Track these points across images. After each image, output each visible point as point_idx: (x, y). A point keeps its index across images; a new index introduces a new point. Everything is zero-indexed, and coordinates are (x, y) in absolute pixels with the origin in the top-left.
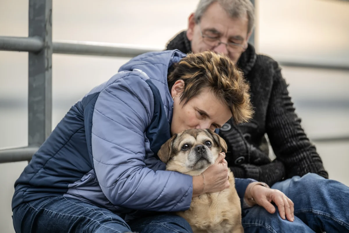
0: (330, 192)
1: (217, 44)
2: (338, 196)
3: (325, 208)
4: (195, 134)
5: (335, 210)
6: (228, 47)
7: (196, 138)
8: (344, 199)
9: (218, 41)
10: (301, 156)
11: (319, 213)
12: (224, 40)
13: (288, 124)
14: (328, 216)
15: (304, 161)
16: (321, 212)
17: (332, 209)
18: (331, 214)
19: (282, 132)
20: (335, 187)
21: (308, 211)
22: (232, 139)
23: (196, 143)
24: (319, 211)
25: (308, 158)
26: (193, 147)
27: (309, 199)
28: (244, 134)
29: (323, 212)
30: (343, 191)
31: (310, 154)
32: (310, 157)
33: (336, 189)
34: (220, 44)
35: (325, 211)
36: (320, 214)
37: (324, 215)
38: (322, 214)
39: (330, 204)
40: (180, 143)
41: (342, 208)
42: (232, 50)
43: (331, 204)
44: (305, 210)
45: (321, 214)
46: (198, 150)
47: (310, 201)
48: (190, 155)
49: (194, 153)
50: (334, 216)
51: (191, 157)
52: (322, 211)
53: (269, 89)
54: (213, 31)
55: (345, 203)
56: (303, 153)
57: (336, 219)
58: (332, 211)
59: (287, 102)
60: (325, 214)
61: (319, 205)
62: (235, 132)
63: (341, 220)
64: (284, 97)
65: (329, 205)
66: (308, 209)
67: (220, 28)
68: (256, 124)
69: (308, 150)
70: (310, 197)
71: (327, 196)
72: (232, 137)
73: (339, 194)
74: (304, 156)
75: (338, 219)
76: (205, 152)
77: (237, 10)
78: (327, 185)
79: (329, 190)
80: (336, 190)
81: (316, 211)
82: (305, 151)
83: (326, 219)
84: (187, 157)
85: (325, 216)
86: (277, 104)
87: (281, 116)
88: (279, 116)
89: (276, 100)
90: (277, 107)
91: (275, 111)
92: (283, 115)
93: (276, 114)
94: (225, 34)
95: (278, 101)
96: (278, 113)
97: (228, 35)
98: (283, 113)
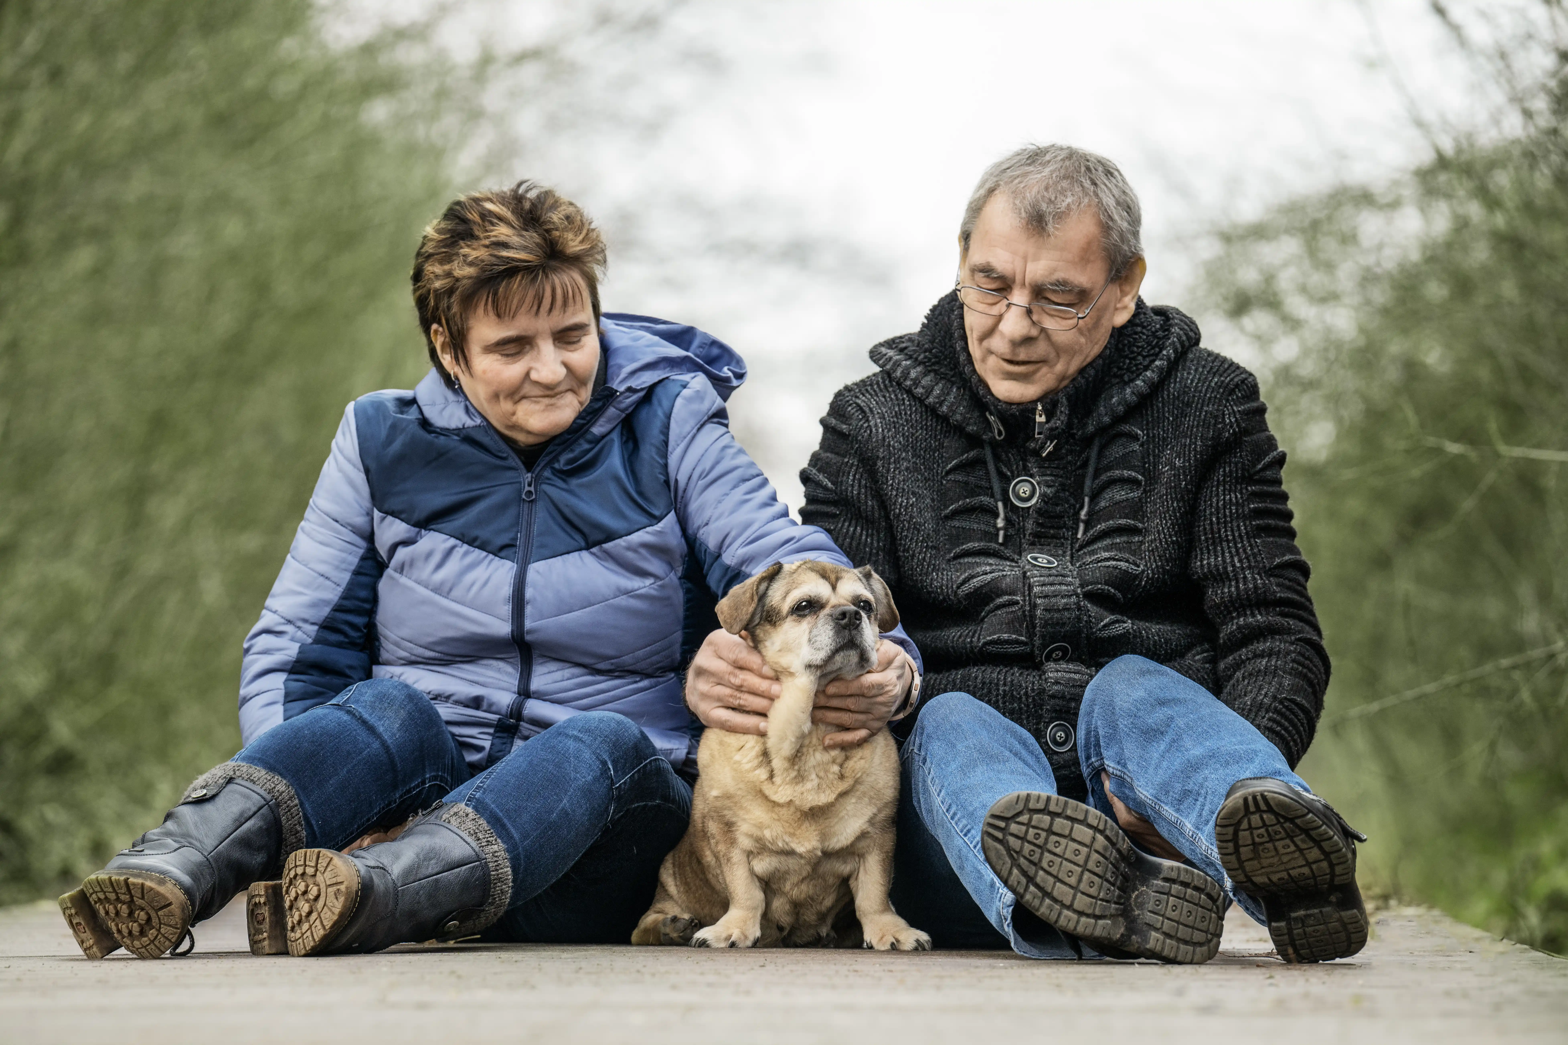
4: (833, 577)
6: (1036, 317)
7: (834, 588)
23: (834, 601)
26: (827, 611)
34: (1011, 309)
40: (787, 593)
42: (1050, 324)
46: (842, 619)
48: (815, 632)
49: (830, 628)
51: (818, 638)
54: (986, 271)
67: (1003, 260)
76: (857, 627)
84: (806, 637)
86: (1225, 508)
87: (1235, 544)
88: (1228, 541)
89: (1224, 495)
90: (1225, 516)
91: (1215, 526)
92: (1242, 542)
93: (1220, 536)
94: (1018, 278)
95: (1230, 499)
96: (1227, 536)
97: (1027, 281)
98: (1240, 536)
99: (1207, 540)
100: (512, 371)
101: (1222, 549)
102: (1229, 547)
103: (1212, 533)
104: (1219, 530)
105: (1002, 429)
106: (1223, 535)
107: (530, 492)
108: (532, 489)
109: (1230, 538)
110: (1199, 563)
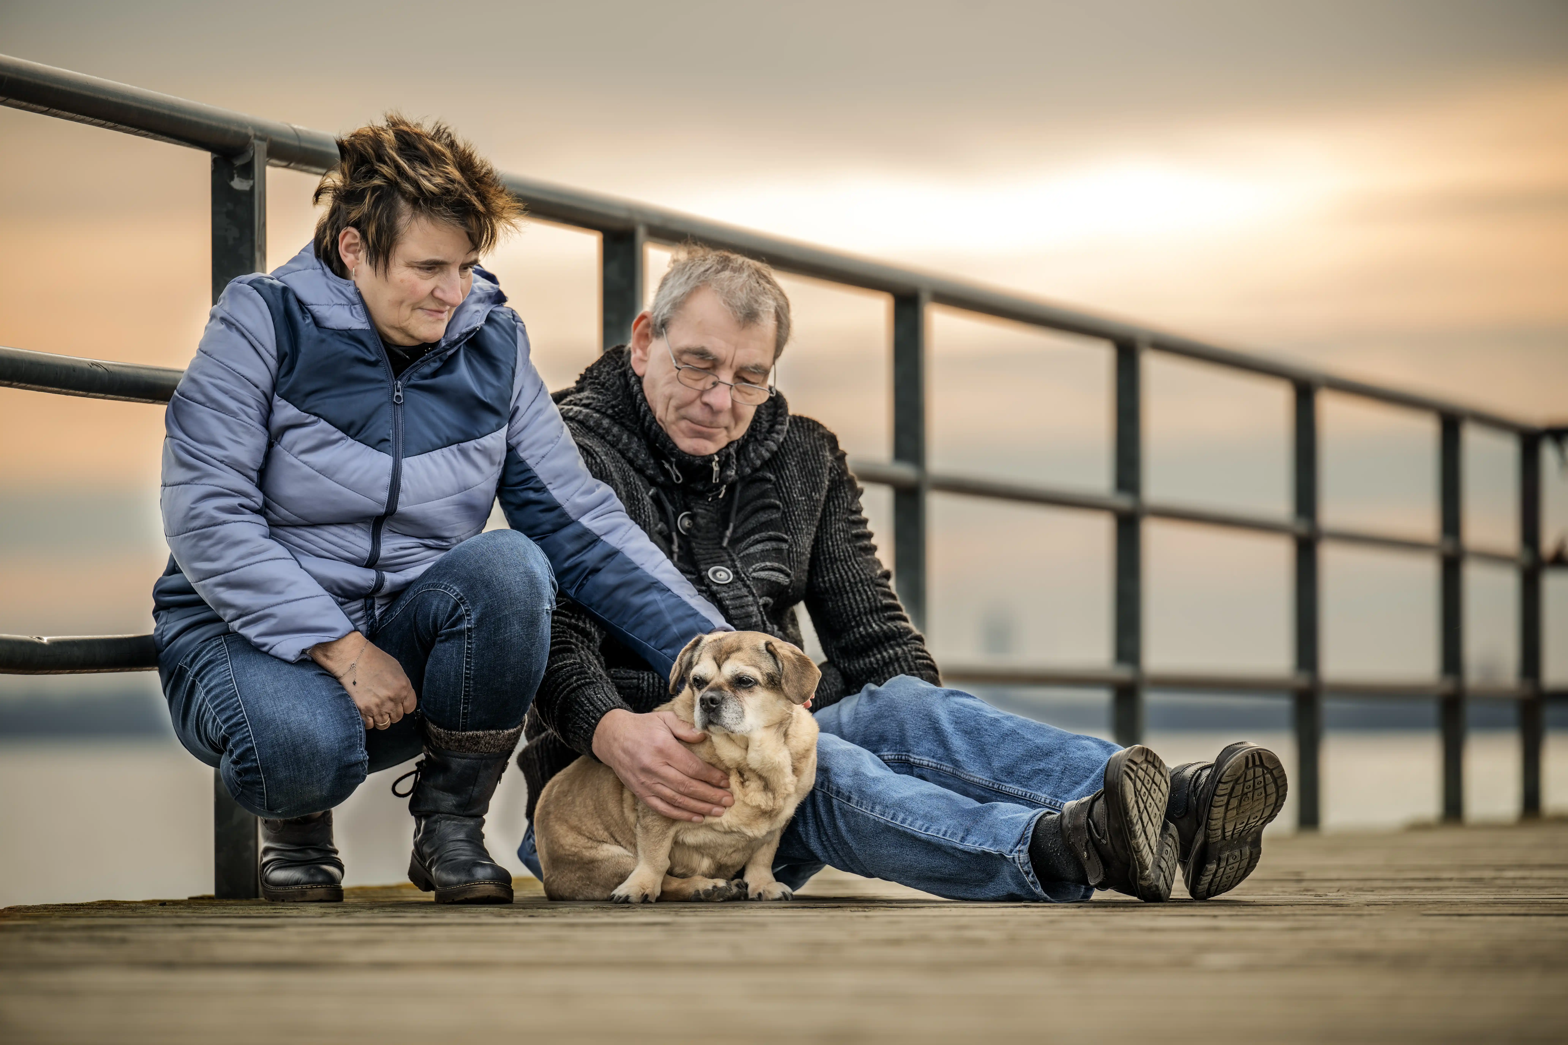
0: (954, 716)
1: (709, 386)
2: (973, 723)
3: (940, 751)
5: (966, 755)
6: (734, 391)
8: (986, 730)
9: (712, 379)
10: (888, 653)
11: (925, 763)
12: (726, 376)
13: (861, 581)
14: (948, 769)
15: (896, 666)
16: (931, 760)
17: (958, 753)
18: (956, 763)
19: (849, 598)
20: (964, 706)
21: (898, 759)
22: (736, 608)
24: (927, 758)
25: (906, 660)
27: (902, 730)
28: (760, 597)
29: (935, 761)
30: (985, 714)
31: (910, 651)
32: (910, 659)
33: (967, 709)
34: (715, 384)
35: (940, 759)
36: (928, 765)
37: (939, 766)
38: (934, 765)
39: (954, 741)
41: (983, 750)
42: (739, 398)
43: (958, 743)
44: (891, 755)
45: (930, 764)
47: (904, 735)
50: (963, 768)
52: (933, 757)
53: (821, 496)
54: (702, 354)
55: (990, 739)
56: (892, 648)
57: (967, 775)
58: (959, 757)
59: (861, 530)
60: (941, 765)
61: (927, 745)
62: (744, 591)
63: (979, 776)
64: (853, 517)
65: (952, 743)
66: (898, 755)
67: (718, 346)
68: (788, 575)
69: (906, 644)
70: (907, 726)
71: (947, 726)
72: (738, 602)
73: (975, 721)
74: (896, 654)
75: (972, 774)
77: (756, 306)
78: (947, 700)
79: (951, 712)
80: (969, 712)
81: (920, 757)
82: (899, 645)
83: (940, 776)
85: (940, 769)
86: (836, 534)
87: (846, 562)
88: (841, 561)
89: (835, 524)
90: (837, 540)
91: (831, 549)
92: (851, 560)
93: (835, 556)
94: (729, 362)
95: (839, 528)
96: (840, 556)
97: (735, 364)
98: (849, 556)
99: (825, 559)
100: (425, 284)
101: (838, 567)
102: (842, 566)
103: (829, 553)
104: (834, 551)
105: (679, 474)
106: (837, 556)
107: (398, 397)
108: (400, 394)
109: (842, 557)
110: (820, 580)
